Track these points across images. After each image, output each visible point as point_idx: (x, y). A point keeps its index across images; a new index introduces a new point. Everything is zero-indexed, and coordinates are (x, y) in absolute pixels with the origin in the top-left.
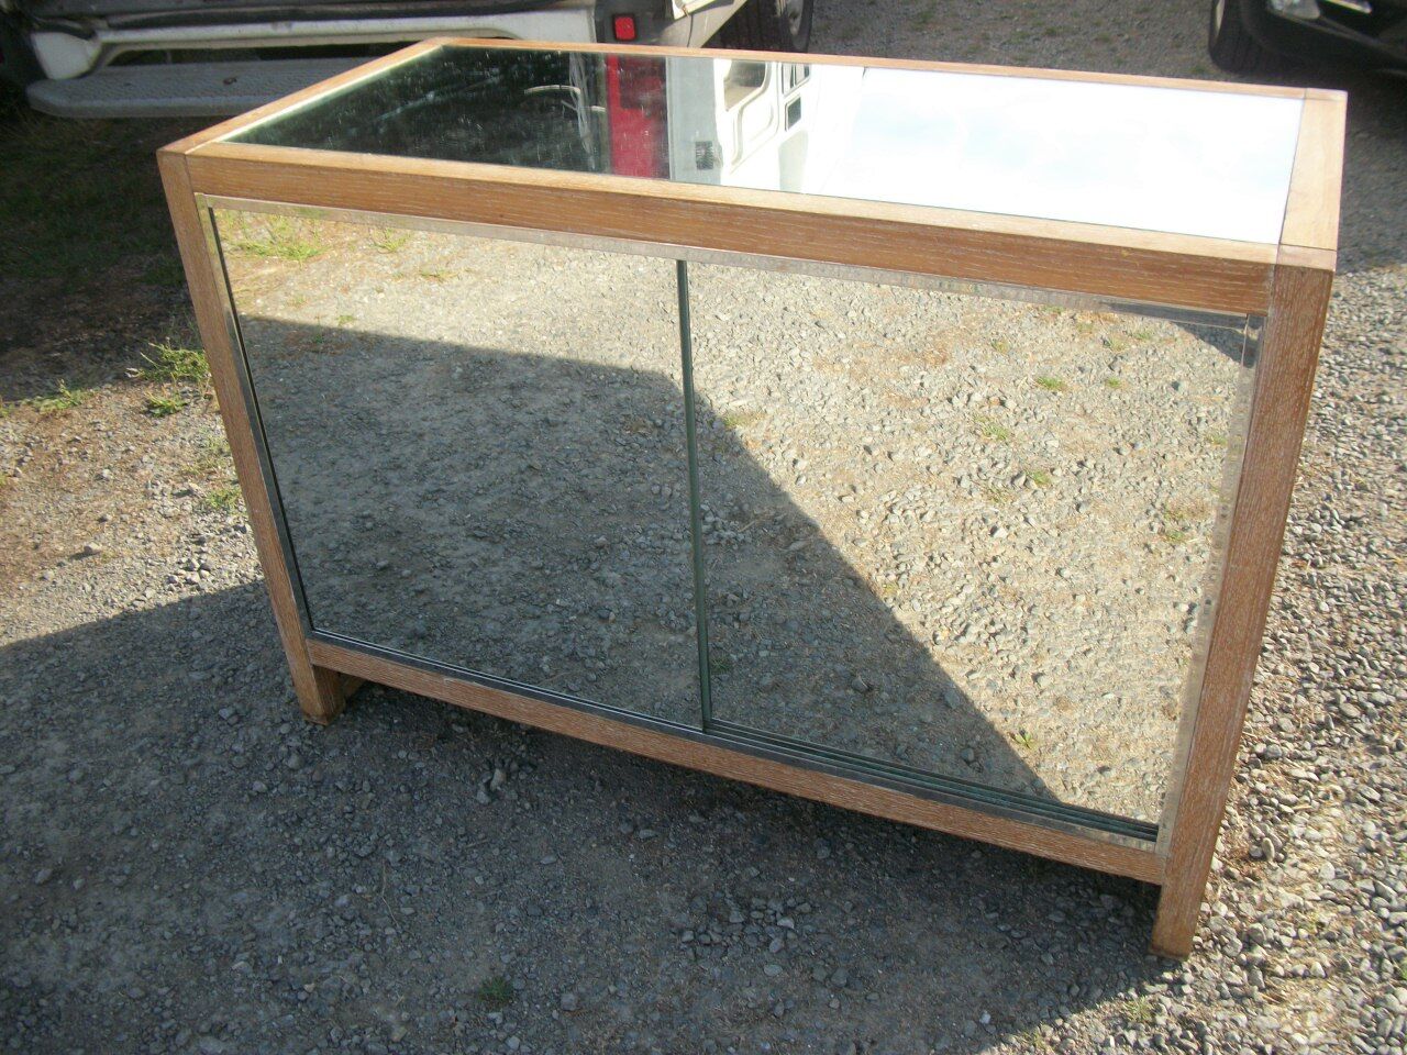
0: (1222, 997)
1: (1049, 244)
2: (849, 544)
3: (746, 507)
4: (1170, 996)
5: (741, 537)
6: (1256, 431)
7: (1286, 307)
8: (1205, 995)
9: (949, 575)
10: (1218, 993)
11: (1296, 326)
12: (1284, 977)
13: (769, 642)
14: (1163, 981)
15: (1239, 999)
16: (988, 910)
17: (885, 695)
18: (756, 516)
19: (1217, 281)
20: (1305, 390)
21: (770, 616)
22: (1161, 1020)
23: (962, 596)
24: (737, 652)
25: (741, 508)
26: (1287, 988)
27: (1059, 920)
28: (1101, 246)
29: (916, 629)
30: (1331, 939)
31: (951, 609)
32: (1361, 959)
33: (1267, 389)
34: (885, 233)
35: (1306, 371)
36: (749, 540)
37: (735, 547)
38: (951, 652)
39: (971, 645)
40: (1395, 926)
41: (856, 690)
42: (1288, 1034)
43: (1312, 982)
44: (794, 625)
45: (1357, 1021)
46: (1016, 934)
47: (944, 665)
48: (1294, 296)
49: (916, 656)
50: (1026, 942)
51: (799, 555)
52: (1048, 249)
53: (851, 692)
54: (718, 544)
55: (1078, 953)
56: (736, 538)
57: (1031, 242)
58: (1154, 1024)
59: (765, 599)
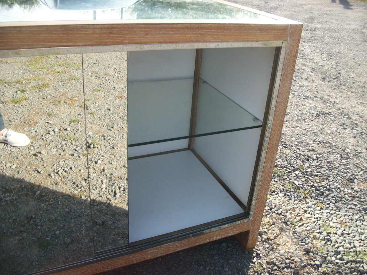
0: (269, 252)
1: (231, 25)
2: (55, 185)
3: (7, 187)
4: (259, 260)
5: (14, 198)
6: (283, 78)
7: (292, 37)
8: (265, 254)
9: (95, 179)
10: (267, 252)
11: (294, 42)
12: (274, 239)
13: (56, 228)
14: (254, 257)
15: (272, 250)
16: (200, 267)
17: (110, 222)
18: (14, 189)
19: (276, 31)
20: (294, 62)
21: (48, 219)
22: (265, 266)
23: (104, 183)
24: (47, 236)
25: (5, 188)
26: (277, 241)
27: (218, 257)
28: (246, 24)
29: (99, 199)
30: (274, 224)
31: (104, 189)
32: (283, 225)
33: (286, 64)
34: (176, 28)
35: (295, 56)
36: (18, 198)
37: (15, 202)
38: (116, 201)
39: (120, 196)
40: (281, 214)
41: (99, 225)
42: (289, 251)
43: (280, 236)
44: (60, 218)
45: (296, 239)
46: (212, 268)
47: (118, 205)
48: (294, 33)
49: (107, 207)
50: (217, 269)
51: (41, 195)
52: (231, 27)
53: (98, 227)
54: (7, 204)
55: (231, 263)
56: (12, 199)
57: (226, 25)
58: (264, 269)
59: (42, 214)
